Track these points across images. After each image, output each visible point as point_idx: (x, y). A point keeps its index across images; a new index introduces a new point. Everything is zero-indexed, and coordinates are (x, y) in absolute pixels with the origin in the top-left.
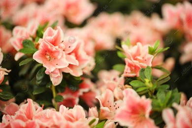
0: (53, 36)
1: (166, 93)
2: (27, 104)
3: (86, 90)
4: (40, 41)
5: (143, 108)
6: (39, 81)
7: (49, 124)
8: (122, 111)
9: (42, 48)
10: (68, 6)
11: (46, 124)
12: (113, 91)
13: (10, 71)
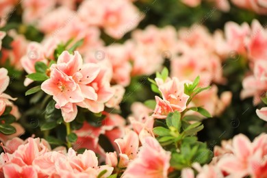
0: (68, 63)
1: (192, 146)
2: (28, 144)
3: (110, 128)
4: (53, 68)
5: (162, 163)
6: (48, 115)
7: (50, 172)
8: (137, 165)
9: (53, 76)
10: (108, 14)
11: (45, 172)
12: (138, 134)
13: (15, 99)
